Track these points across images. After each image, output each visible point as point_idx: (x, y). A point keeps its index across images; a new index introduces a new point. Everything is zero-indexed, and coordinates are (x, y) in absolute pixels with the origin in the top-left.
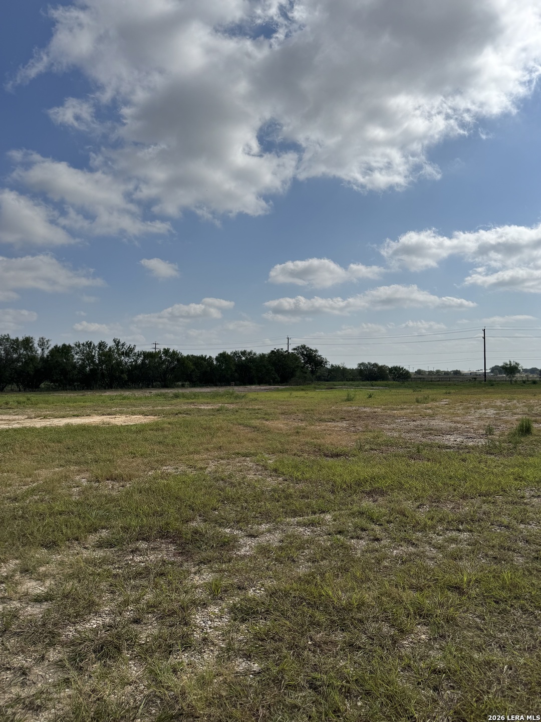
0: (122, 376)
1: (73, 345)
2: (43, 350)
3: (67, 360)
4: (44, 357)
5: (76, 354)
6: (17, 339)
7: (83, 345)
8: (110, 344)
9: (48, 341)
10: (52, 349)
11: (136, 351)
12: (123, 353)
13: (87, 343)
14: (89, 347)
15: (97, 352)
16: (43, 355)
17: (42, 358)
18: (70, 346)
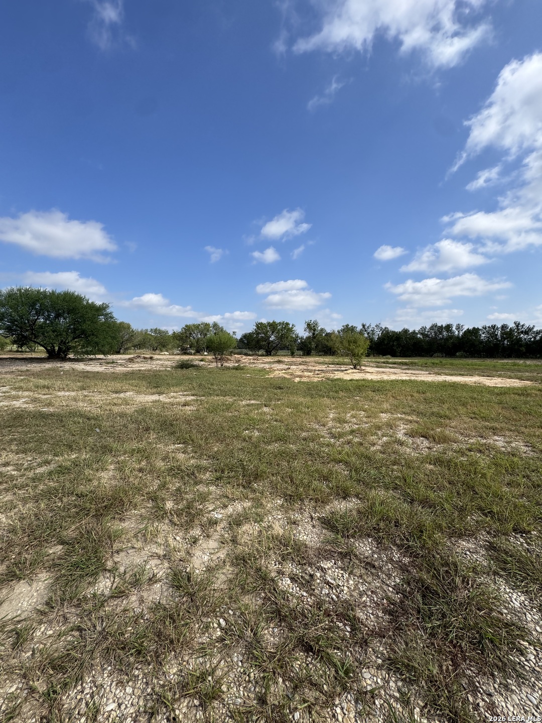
1: (480, 328)
2: (458, 331)
3: (476, 337)
4: (459, 337)
5: (483, 333)
6: (442, 326)
7: (489, 327)
8: (511, 325)
9: (462, 326)
10: (465, 331)
11: (535, 330)
12: (522, 332)
13: (492, 326)
14: (494, 328)
15: (499, 332)
16: (458, 334)
17: (458, 337)
18: (478, 328)
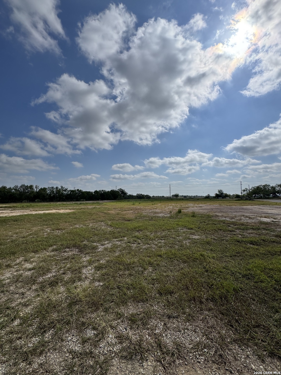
0: (63, 197)
1: (47, 188)
2: (36, 189)
3: (45, 192)
4: (37, 192)
5: (48, 191)
6: (28, 186)
7: (51, 188)
8: (60, 187)
9: (38, 186)
10: (40, 189)
11: (68, 190)
12: (64, 190)
14: (53, 188)
15: (55, 190)
18: (46, 188)
